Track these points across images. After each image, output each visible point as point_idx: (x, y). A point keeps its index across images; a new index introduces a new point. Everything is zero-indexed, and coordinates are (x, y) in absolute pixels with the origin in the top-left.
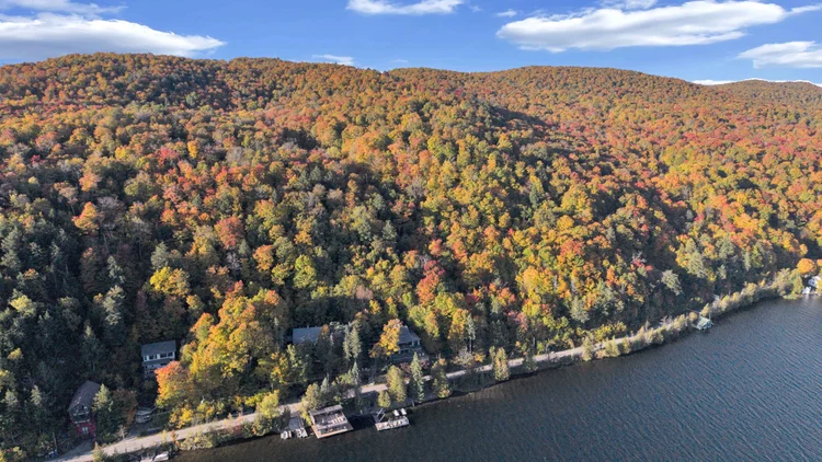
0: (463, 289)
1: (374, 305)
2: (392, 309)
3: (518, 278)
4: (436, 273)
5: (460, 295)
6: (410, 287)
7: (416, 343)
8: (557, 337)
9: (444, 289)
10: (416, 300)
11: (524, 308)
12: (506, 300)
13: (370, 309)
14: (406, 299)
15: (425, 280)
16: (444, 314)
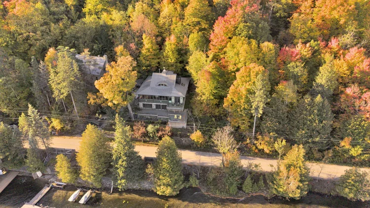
1: (147, 41)
4: (243, 9)
5: (268, 46)
7: (177, 99)
9: (244, 33)
10: (205, 44)
12: (352, 67)
13: (140, 44)
14: (193, 40)
15: (226, 17)
16: (231, 68)
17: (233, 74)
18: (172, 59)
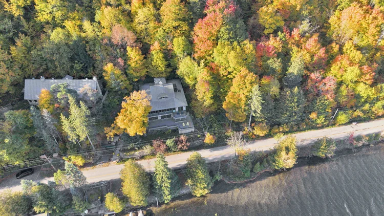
0: (256, 34)
1: (134, 55)
2: (157, 58)
3: (333, 20)
4: (222, 10)
5: (249, 46)
6: (185, 27)
7: (180, 108)
8: (367, 106)
9: (227, 36)
10: (190, 48)
11: (334, 69)
12: (312, 56)
13: (127, 59)
14: (178, 46)
15: (206, 19)
16: (222, 72)
17: (225, 77)
18: (162, 68)
